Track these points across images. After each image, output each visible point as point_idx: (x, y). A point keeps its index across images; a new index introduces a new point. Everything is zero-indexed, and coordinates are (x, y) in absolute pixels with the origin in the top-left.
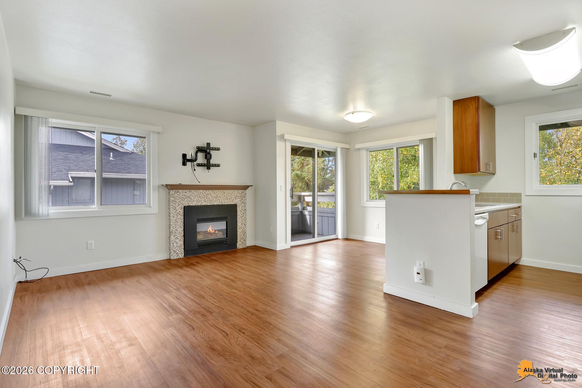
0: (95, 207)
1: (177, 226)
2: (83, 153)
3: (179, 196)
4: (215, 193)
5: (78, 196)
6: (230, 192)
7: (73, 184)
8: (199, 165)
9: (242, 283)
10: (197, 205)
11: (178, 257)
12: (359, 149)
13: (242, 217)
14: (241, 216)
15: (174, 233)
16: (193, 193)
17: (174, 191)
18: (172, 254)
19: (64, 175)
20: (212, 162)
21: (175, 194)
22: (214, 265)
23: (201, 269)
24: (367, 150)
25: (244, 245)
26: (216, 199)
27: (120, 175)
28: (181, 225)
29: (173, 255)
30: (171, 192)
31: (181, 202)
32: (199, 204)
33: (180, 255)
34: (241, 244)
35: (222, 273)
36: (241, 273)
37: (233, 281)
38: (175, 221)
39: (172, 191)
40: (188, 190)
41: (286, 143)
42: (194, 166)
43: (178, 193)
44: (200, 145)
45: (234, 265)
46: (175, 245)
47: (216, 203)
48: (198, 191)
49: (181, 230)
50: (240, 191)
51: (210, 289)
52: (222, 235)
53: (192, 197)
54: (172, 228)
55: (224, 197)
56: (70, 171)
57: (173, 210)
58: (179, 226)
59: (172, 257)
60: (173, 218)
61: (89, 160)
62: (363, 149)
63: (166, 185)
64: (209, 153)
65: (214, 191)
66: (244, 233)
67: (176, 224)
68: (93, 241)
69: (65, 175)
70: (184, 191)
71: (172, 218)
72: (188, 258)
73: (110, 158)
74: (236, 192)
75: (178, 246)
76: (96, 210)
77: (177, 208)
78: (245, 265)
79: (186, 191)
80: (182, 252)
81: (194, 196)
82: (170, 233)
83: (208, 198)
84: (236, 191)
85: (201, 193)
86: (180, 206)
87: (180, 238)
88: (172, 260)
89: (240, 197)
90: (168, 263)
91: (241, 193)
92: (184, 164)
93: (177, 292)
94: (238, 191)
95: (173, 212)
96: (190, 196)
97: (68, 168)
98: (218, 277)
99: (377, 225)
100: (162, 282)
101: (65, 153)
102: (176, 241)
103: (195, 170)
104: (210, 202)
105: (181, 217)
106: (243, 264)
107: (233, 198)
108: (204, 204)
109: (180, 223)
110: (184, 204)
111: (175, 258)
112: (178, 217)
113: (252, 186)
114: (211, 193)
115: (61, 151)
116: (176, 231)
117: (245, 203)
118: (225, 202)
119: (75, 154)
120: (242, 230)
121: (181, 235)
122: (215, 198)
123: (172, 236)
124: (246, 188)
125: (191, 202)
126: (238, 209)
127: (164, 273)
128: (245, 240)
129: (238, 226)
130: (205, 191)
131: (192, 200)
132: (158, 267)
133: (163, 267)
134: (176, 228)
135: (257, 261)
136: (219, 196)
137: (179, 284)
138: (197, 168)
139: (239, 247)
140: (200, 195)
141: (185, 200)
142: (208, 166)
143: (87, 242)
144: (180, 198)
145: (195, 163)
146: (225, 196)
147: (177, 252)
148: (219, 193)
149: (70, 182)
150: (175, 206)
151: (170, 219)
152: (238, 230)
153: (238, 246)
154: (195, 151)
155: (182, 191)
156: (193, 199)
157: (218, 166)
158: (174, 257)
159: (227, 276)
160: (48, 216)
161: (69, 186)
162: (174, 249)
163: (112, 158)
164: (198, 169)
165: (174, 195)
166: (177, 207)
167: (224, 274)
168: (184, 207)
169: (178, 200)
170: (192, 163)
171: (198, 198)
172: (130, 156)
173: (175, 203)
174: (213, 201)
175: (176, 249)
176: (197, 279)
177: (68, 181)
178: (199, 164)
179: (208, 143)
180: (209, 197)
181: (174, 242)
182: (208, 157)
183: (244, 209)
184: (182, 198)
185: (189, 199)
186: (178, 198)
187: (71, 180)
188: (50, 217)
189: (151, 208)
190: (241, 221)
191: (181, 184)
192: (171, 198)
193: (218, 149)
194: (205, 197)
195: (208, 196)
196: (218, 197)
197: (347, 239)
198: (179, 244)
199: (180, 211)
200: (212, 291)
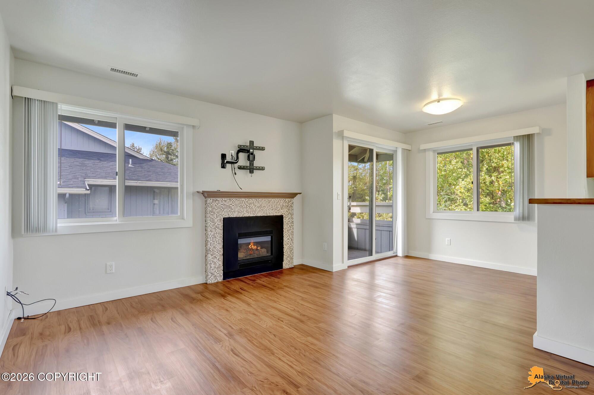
0: (116, 219)
1: (215, 242)
2: (101, 160)
3: (218, 206)
4: (259, 202)
5: (95, 205)
6: (275, 201)
7: (90, 192)
8: (240, 168)
9: (315, 325)
10: (238, 216)
11: (216, 280)
12: (425, 150)
13: (289, 231)
14: (288, 229)
15: (212, 251)
16: (234, 202)
17: (212, 199)
18: (209, 276)
19: (80, 183)
20: (256, 164)
21: (213, 203)
22: (265, 294)
23: (250, 300)
24: (434, 151)
25: (290, 264)
26: (260, 210)
27: (140, 183)
28: (220, 241)
29: (210, 279)
30: (208, 201)
31: (220, 213)
32: (241, 215)
33: (219, 278)
34: (287, 263)
35: (280, 306)
36: (304, 306)
37: (302, 321)
38: (213, 236)
39: (209, 199)
40: (229, 199)
41: (344, 142)
42: (234, 169)
43: (217, 202)
44: (242, 143)
45: (289, 293)
46: (213, 266)
47: (259, 214)
48: (240, 199)
49: (220, 247)
50: (287, 200)
51: (275, 335)
52: (266, 253)
53: (233, 207)
54: (209, 245)
55: (269, 207)
56: (86, 178)
57: (211, 222)
58: (218, 242)
59: (209, 280)
60: (211, 233)
61: (107, 167)
62: (429, 150)
63: (202, 191)
64: (252, 154)
65: (257, 199)
66: (291, 250)
67: (214, 240)
68: (114, 263)
69: (82, 183)
70: (224, 199)
71: (209, 233)
72: (228, 281)
73: (129, 165)
74: (282, 201)
75: (216, 266)
76: (118, 222)
77: (216, 220)
78: (305, 294)
79: (226, 199)
80: (221, 274)
81: (235, 206)
82: (207, 251)
83: (251, 208)
84: (282, 199)
85: (243, 202)
86: (219, 218)
87: (219, 257)
88: (209, 284)
89: (286, 207)
90: (205, 288)
91: (288, 202)
92: (223, 166)
93: (230, 340)
94: (285, 199)
95: (210, 225)
96: (231, 206)
97: (84, 175)
98: (276, 313)
99: (448, 241)
100: (204, 321)
101: (82, 160)
102: (214, 260)
103: (235, 174)
104: (254, 212)
105: (219, 231)
106: (301, 292)
107: (279, 208)
108: (247, 215)
109: (219, 238)
110: (224, 216)
111: (213, 282)
112: (216, 231)
113: (300, 193)
114: (254, 202)
115: (77, 158)
116: (214, 249)
117: (292, 215)
118: (271, 213)
119: (92, 161)
120: (289, 246)
121: (220, 253)
122: (259, 208)
123: (209, 255)
124: (293, 195)
125: (232, 213)
126: (284, 221)
127: (204, 305)
128: (292, 259)
129: (284, 242)
130: (247, 199)
131: (233, 211)
132: (194, 295)
133: (201, 295)
134: (214, 245)
135: (317, 287)
136: (263, 205)
137: (230, 326)
138: (238, 171)
139: (286, 266)
140: (242, 204)
141: (225, 211)
142: (251, 169)
143: (106, 264)
144: (218, 208)
145: (236, 165)
146: (271, 205)
147: (216, 274)
148: (263, 201)
149: (86, 189)
150: (213, 217)
151: (206, 234)
152: (284, 246)
153: (284, 265)
154: (236, 151)
155: (221, 199)
156: (234, 209)
157: (262, 169)
158: (212, 280)
159: (288, 311)
160: (56, 231)
161: (85, 194)
162: (212, 271)
163: (131, 164)
164: (240, 172)
165: (212, 205)
166: (215, 218)
167: (284, 309)
168: (224, 218)
169: (217, 211)
170: (233, 165)
171: (239, 208)
172: (150, 163)
173: (213, 213)
174: (256, 212)
175: (214, 270)
176: (251, 317)
177: (85, 189)
178: (241, 166)
179: (252, 141)
180: (252, 206)
181: (212, 262)
182: (251, 157)
183: (291, 221)
184: (221, 208)
185: (229, 209)
186: (217, 208)
187: (88, 188)
188: (59, 233)
189: (184, 220)
190: (287, 236)
191: (220, 191)
192: (209, 208)
193: (263, 149)
194: (247, 206)
195: (250, 205)
196: (262, 207)
197: (407, 257)
198: (218, 265)
199: (219, 223)
200: (280, 340)
